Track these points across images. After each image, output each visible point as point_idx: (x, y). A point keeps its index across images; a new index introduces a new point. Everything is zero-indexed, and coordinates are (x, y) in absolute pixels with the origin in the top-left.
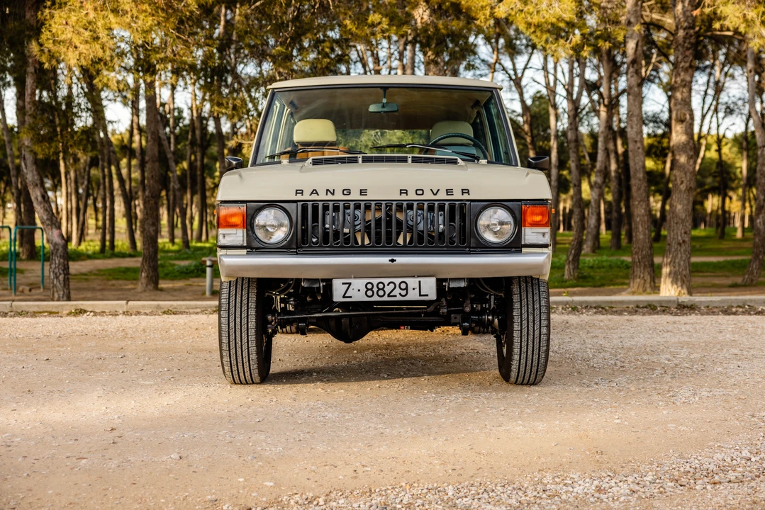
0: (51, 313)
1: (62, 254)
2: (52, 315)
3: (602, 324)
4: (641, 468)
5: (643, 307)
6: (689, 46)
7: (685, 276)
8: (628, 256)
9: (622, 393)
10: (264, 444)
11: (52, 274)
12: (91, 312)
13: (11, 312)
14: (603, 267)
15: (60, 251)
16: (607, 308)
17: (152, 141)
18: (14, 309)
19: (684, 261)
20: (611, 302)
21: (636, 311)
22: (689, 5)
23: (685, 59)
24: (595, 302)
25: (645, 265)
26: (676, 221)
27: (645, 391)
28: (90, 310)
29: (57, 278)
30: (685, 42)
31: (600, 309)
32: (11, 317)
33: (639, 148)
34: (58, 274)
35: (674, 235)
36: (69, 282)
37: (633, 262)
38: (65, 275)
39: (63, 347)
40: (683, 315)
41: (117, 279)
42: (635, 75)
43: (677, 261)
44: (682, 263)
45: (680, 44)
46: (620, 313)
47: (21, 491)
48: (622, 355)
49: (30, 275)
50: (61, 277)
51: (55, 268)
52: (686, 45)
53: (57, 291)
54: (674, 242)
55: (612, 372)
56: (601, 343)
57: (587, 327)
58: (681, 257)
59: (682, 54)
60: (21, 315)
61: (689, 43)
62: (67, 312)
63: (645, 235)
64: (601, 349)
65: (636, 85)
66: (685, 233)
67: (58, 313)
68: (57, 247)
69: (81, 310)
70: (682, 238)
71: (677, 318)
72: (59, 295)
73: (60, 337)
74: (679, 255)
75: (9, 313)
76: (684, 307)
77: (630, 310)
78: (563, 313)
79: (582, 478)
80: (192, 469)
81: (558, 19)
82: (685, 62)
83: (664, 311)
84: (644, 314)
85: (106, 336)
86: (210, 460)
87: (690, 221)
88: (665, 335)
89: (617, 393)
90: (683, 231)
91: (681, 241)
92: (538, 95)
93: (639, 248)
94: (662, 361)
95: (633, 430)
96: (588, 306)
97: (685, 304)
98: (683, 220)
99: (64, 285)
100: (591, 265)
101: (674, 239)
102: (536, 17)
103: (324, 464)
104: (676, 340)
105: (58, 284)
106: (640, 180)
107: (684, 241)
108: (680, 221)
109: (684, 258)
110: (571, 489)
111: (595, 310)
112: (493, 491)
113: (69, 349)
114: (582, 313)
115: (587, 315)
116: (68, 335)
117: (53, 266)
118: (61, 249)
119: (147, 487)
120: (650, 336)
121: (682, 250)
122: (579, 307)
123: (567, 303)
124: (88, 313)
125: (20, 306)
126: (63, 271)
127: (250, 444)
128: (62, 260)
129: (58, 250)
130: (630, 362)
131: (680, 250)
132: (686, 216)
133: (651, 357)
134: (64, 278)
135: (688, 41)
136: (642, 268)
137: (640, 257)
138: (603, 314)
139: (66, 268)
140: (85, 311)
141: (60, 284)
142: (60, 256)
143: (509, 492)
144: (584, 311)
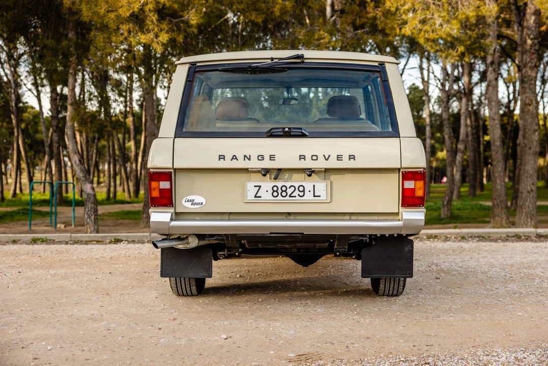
0: (98, 242)
1: (93, 201)
2: (99, 243)
3: (487, 248)
4: (543, 345)
5: (512, 237)
6: (534, 52)
7: (533, 215)
8: (489, 201)
9: (517, 295)
10: (280, 329)
11: (86, 215)
12: (125, 241)
13: (70, 241)
14: (467, 209)
15: (91, 199)
16: (486, 237)
17: (150, 121)
18: (73, 239)
19: (532, 204)
20: (489, 233)
21: (507, 240)
22: (534, 23)
23: (532, 61)
24: (477, 233)
25: (502, 208)
26: (526, 176)
27: (532, 294)
28: (125, 240)
29: (90, 218)
30: (531, 49)
31: (481, 238)
32: (71, 244)
33: (496, 124)
34: (90, 215)
35: (525, 185)
36: (98, 221)
37: (494, 205)
38: (95, 216)
39: (116, 264)
40: (541, 242)
41: (124, 219)
42: (493, 72)
43: (527, 204)
44: (531, 206)
45: (528, 51)
46: (496, 240)
47: (127, 359)
48: (508, 269)
49: (61, 216)
50: (93, 217)
51: (88, 211)
52: (532, 51)
53: (90, 227)
54: (525, 191)
55: (505, 281)
56: (491, 261)
57: (477, 250)
58: (530, 202)
59: (529, 57)
60: (78, 243)
61: (535, 49)
62: (109, 241)
63: (501, 186)
64: (493, 266)
65: (494, 79)
66: (533, 184)
67: (102, 242)
68: (89, 196)
69: (118, 239)
70: (530, 188)
71: (538, 244)
72: (91, 230)
73: (111, 258)
74: (529, 200)
75: (69, 242)
76: (541, 236)
77: (502, 238)
78: (455, 241)
79: (504, 351)
80: (236, 345)
81: (447, 35)
82: (532, 63)
83: (527, 239)
84: (513, 242)
85: (143, 257)
86: (247, 339)
87: (536, 176)
88: (534, 255)
89: (513, 295)
90: (531, 183)
91: (530, 190)
92: (413, 87)
93: (497, 195)
94: (538, 273)
95: (532, 319)
96: (472, 237)
97: (542, 234)
98: (531, 175)
99: (95, 223)
100: (458, 207)
101: (524, 188)
102: (431, 34)
103: (324, 342)
104: (543, 259)
105: (90, 222)
106: (497, 147)
107: (532, 190)
108: (529, 176)
109: (532, 202)
110: (498, 359)
111: (477, 239)
112: (444, 360)
113: (121, 266)
114: (469, 241)
115: (473, 242)
116: (116, 256)
117: (87, 210)
118: (92, 198)
119: (210, 357)
120: (523, 256)
121: (531, 196)
122: (467, 237)
123: (458, 234)
124: (124, 242)
125: (77, 237)
126: (94, 212)
127: (271, 329)
128: (93, 205)
129: (90, 198)
130: (516, 274)
131: (529, 196)
132: (533, 172)
133: (530, 271)
134: (95, 218)
135: (533, 48)
136: (500, 210)
137: (498, 202)
138: (484, 242)
139: (96, 211)
140: (122, 241)
141: (92, 222)
142: (92, 202)
143: (456, 361)
144: (470, 239)
